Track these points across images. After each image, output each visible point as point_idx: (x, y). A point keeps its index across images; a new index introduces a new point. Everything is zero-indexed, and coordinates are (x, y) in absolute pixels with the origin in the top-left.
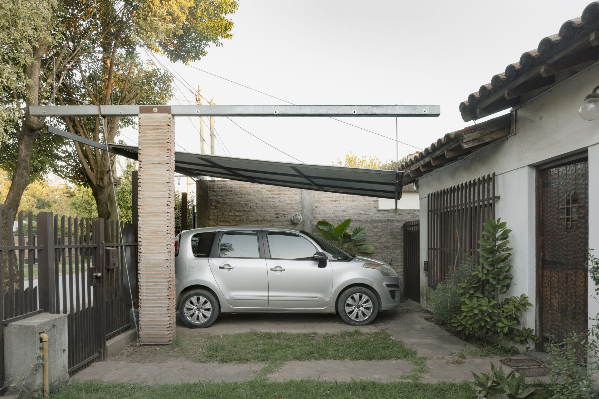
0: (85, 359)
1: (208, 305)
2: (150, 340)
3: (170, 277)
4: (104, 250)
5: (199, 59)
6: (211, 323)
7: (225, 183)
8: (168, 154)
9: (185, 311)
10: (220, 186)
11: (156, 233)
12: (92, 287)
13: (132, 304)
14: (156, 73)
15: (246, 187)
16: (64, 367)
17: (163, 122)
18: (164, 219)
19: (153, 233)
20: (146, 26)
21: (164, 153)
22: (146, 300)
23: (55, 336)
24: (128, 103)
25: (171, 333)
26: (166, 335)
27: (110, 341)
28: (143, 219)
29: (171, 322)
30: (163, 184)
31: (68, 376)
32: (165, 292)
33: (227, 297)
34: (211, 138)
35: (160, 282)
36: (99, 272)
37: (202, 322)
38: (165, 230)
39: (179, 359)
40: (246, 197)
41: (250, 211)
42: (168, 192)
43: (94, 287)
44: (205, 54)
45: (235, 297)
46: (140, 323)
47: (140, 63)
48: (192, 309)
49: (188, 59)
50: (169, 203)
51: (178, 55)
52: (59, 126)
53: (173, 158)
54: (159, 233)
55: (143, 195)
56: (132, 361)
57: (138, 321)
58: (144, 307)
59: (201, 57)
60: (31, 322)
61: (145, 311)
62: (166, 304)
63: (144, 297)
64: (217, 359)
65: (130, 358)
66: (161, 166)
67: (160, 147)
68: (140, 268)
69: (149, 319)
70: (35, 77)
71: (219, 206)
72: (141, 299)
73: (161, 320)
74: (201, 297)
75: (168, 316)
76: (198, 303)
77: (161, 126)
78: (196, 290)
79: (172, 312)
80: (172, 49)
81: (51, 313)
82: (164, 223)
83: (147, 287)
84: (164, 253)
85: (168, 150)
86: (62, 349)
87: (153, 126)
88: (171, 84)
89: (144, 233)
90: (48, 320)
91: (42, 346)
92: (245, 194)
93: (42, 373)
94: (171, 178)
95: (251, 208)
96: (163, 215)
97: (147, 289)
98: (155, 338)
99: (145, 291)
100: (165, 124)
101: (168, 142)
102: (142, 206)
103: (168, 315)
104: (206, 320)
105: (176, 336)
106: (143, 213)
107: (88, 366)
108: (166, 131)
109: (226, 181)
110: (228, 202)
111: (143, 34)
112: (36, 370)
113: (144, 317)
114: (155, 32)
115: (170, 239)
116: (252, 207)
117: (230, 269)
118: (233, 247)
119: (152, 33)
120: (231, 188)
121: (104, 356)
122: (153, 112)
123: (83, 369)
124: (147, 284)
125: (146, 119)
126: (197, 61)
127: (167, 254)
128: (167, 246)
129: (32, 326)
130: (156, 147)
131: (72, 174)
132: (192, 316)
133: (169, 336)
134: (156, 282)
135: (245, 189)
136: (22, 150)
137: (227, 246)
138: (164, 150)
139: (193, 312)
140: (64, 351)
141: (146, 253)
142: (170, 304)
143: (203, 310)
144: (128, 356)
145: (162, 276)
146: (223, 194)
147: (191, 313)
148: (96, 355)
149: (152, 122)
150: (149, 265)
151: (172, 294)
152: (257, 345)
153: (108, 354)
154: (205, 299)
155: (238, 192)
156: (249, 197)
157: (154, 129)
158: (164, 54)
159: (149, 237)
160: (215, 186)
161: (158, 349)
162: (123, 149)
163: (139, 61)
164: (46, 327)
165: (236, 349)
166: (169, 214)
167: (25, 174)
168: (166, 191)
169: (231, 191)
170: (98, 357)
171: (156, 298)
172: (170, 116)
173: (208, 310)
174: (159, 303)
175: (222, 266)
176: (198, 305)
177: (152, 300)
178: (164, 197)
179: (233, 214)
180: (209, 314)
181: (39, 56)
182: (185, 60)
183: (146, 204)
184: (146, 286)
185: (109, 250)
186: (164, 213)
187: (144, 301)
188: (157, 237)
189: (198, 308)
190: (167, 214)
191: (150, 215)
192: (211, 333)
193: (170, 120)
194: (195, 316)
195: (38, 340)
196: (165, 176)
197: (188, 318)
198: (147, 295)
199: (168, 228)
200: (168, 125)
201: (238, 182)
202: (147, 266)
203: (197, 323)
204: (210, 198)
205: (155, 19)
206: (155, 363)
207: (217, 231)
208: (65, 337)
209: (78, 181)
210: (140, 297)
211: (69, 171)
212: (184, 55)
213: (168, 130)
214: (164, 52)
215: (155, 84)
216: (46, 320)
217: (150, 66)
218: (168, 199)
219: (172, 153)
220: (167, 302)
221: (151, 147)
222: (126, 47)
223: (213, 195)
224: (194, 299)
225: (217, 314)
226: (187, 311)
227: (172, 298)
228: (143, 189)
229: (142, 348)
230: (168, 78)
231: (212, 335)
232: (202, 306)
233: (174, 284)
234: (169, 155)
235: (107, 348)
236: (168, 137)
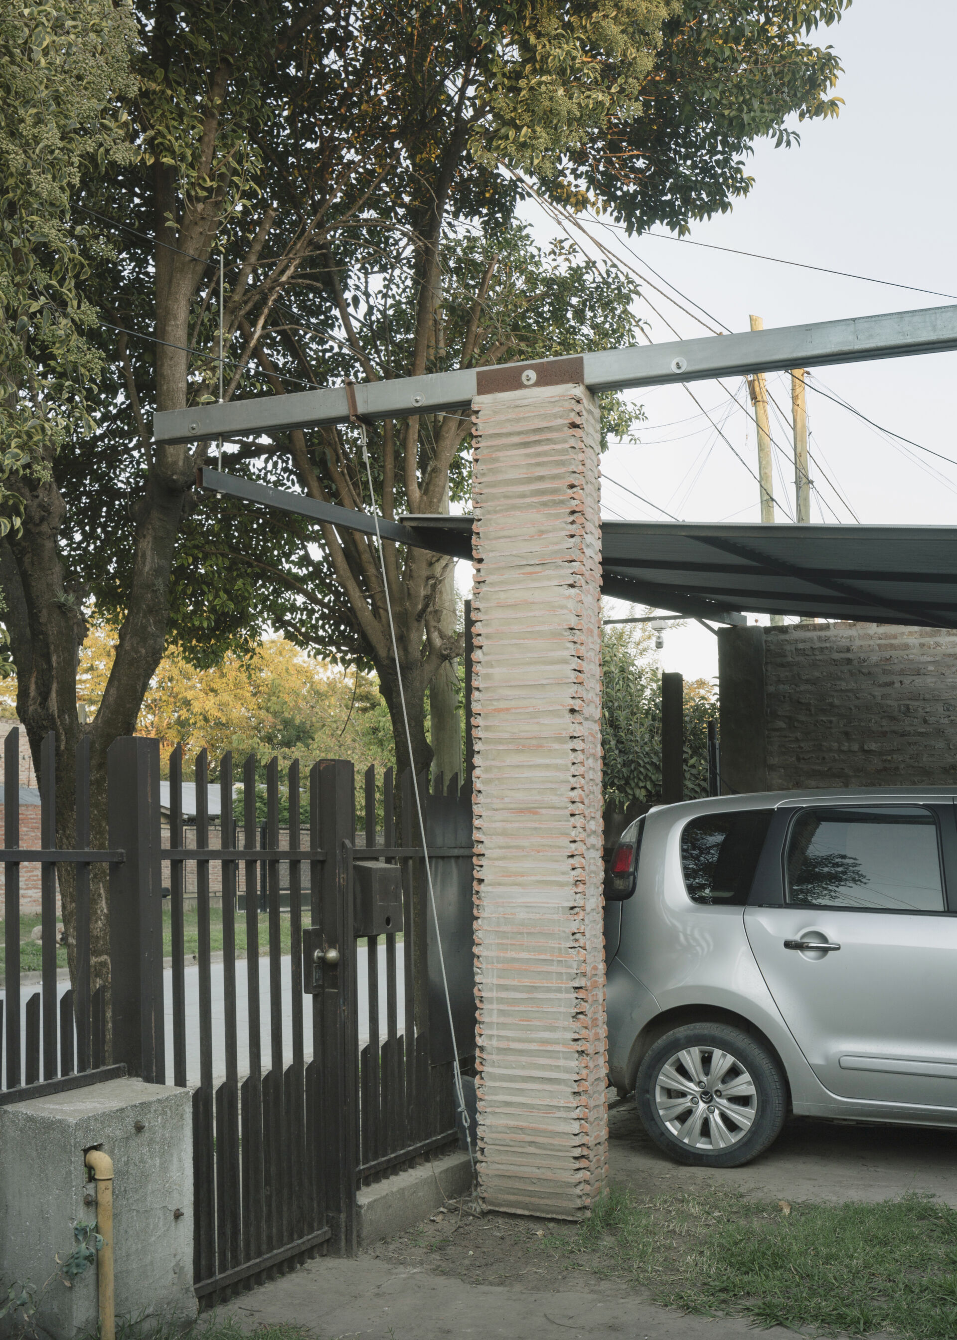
0: (282, 1244)
1: (744, 1085)
2: (512, 1198)
3: (584, 974)
4: (351, 871)
5: (725, 206)
6: (755, 1152)
7: (823, 634)
8: (573, 529)
9: (658, 1099)
10: (807, 646)
11: (530, 810)
12: (308, 1000)
13: (456, 1064)
14: (580, 279)
15: (907, 647)
16: (178, 1270)
17: (555, 416)
18: (559, 761)
19: (521, 811)
20: (515, 109)
21: (560, 525)
22: (500, 1050)
23: (142, 1161)
24: (439, 365)
25: (587, 1182)
26: (569, 1185)
27: (375, 1187)
28: (488, 763)
29: (589, 1140)
30: (555, 635)
31: (193, 1304)
32: (565, 1029)
33: (817, 1060)
34: (798, 489)
35: (548, 990)
36: (332, 946)
37: (722, 1145)
38: (563, 801)
39: (604, 1285)
40: (907, 680)
41: (921, 734)
42: (575, 663)
43: (315, 998)
44: (743, 186)
45: (847, 1061)
46: (480, 1131)
47: (533, 256)
48: (683, 1095)
49: (685, 214)
50: (579, 702)
51: (650, 208)
52: (289, 484)
53: (594, 543)
54: (544, 811)
55: (488, 677)
56: (438, 1271)
57: (474, 1124)
58: (494, 1078)
59: (731, 198)
60: (65, 1107)
61: (495, 1090)
62: (567, 1070)
63: (495, 1043)
64: (749, 1303)
65: (436, 1256)
66: (548, 572)
67: (544, 504)
68: (478, 936)
69: (512, 1123)
70: (177, 326)
71: (802, 718)
72: (482, 1049)
73: (550, 1128)
74: (717, 1053)
75: (574, 1114)
76: (707, 1073)
77: (549, 429)
78: (698, 1025)
79: (592, 1103)
80: (632, 188)
81: (148, 1080)
82: (561, 775)
83: (502, 1007)
84: (561, 884)
85: (573, 512)
86: (173, 1208)
87: (519, 433)
88: (630, 308)
89: (490, 813)
90: (122, 1105)
91: (92, 1192)
92: (902, 673)
93: (92, 1287)
94: (584, 613)
95: (925, 721)
96: (556, 746)
97: (502, 1013)
98: (531, 1194)
99: (495, 1019)
100: (560, 421)
101: (572, 486)
102: (486, 717)
103: (577, 1113)
104: (734, 1138)
105: (606, 1192)
106: (488, 741)
107: (292, 1269)
108: (567, 446)
109: (827, 626)
110: (837, 702)
111: (507, 137)
112: (72, 1277)
113: (494, 1113)
114: (547, 124)
115: (583, 835)
116: (932, 720)
117: (825, 951)
118: (862, 869)
119: (538, 129)
120: (848, 650)
121: (348, 1241)
122: (520, 386)
123: (271, 1278)
124: (504, 995)
125: (495, 412)
126: (717, 215)
127: (570, 890)
128: (571, 861)
129: (60, 1121)
130: (530, 506)
131: (325, 630)
132: (684, 1117)
133: (578, 1191)
134: (534, 989)
135: (901, 653)
136: (144, 555)
137: (837, 865)
138: (557, 516)
139: (686, 1102)
140: (178, 1215)
141: (500, 884)
142: (584, 1072)
143: (724, 1102)
144: (431, 1249)
145: (554, 968)
146: (817, 674)
147: (679, 1110)
148: (321, 1233)
149: (518, 420)
150: (508, 928)
151: (591, 1038)
152: (924, 1261)
153: (364, 1233)
154: (730, 1059)
155: (876, 665)
156: (919, 681)
157: (526, 445)
158: (605, 210)
159: (509, 826)
160: (788, 648)
161: (540, 1233)
162: (441, 530)
163: (532, 250)
164: (108, 1131)
165: (832, 1271)
166: (577, 744)
167: (152, 629)
168: (565, 662)
169: (849, 661)
170: (328, 1241)
171: (533, 1047)
172: (579, 391)
173: (744, 1101)
174: (543, 1067)
175: (797, 938)
176: (704, 1079)
177: (520, 1052)
178: (560, 683)
179: (855, 747)
180: (745, 1117)
181: (188, 259)
182: (677, 221)
183: (499, 710)
184: (500, 1000)
185: (369, 870)
186: (559, 739)
187: (494, 1057)
188: (537, 825)
189: (705, 1093)
190: (571, 745)
191: (511, 747)
192: (750, 1191)
193: (578, 408)
194: (696, 1121)
195: (79, 1173)
196: (563, 607)
197: (668, 1124)
198: (503, 1033)
199: (573, 794)
200: (574, 426)
201: (873, 628)
202: (503, 928)
203: (702, 1145)
204: (771, 689)
205: (544, 78)
206: (518, 1287)
207: (775, 807)
208: (181, 1169)
209: (339, 650)
210: (479, 1041)
211: (317, 620)
212: (670, 203)
213: (572, 442)
214: (606, 204)
215: (580, 315)
216: (115, 1104)
217: (560, 259)
218: (572, 690)
219: (587, 524)
220: (573, 1064)
221: (514, 507)
222: (485, 211)
223: (779, 681)
224: (690, 1058)
225: (779, 1122)
226: (665, 1099)
227: (591, 1051)
228: (487, 658)
229: (485, 1225)
230: (619, 288)
231: (751, 1200)
232: (720, 1086)
233: (601, 998)
234: (578, 532)
235: (358, 1214)
236: (572, 468)
